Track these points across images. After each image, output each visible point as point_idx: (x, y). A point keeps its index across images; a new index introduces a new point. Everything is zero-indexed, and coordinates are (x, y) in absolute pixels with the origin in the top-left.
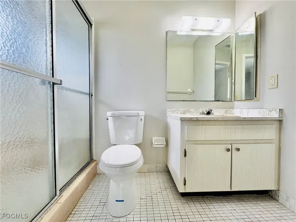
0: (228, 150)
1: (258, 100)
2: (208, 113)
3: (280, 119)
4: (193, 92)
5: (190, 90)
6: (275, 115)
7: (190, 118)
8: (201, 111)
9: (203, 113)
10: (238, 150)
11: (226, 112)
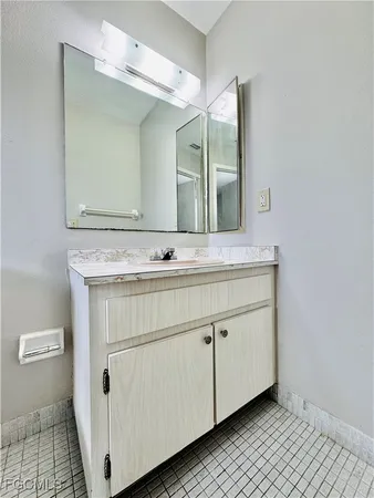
0: (208, 340)
1: (244, 231)
2: (167, 257)
3: (276, 263)
4: (142, 216)
5: (135, 212)
6: (269, 257)
7: (118, 276)
8: (152, 252)
9: (157, 258)
10: (224, 333)
11: (197, 253)
